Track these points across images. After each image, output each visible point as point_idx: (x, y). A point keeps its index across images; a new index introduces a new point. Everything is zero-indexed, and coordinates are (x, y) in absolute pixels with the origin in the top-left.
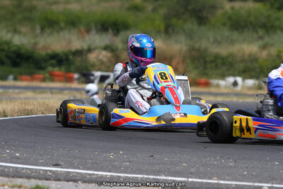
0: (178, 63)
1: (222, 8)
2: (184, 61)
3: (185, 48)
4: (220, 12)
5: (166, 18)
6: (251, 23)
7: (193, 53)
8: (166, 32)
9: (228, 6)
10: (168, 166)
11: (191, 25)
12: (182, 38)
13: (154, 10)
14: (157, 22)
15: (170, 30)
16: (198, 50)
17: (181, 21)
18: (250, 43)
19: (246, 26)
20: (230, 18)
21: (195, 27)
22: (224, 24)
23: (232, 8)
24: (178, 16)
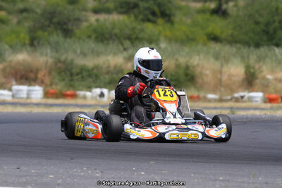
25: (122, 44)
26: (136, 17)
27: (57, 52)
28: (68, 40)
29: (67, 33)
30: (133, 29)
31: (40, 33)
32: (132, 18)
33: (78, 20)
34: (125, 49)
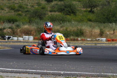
0: (34, 33)
1: (48, 14)
2: (35, 32)
3: (36, 28)
4: (47, 15)
5: (29, 18)
6: (57, 19)
7: (39, 29)
8: (29, 22)
9: (50, 14)
10: (30, 67)
11: (38, 20)
12: (35, 24)
13: (25, 15)
14: (26, 19)
15: (31, 22)
16: (40, 28)
17: (34, 19)
18: (57, 26)
19: (55, 20)
20: (50, 18)
21: (39, 21)
22: (48, 20)
23: (51, 14)
24: (33, 17)
25: (59, 22)
26: (64, 13)
27: (38, 25)
28: (41, 21)
29: (41, 18)
30: (63, 17)
31: (32, 18)
32: (63, 13)
33: (45, 14)
34: (60, 24)
